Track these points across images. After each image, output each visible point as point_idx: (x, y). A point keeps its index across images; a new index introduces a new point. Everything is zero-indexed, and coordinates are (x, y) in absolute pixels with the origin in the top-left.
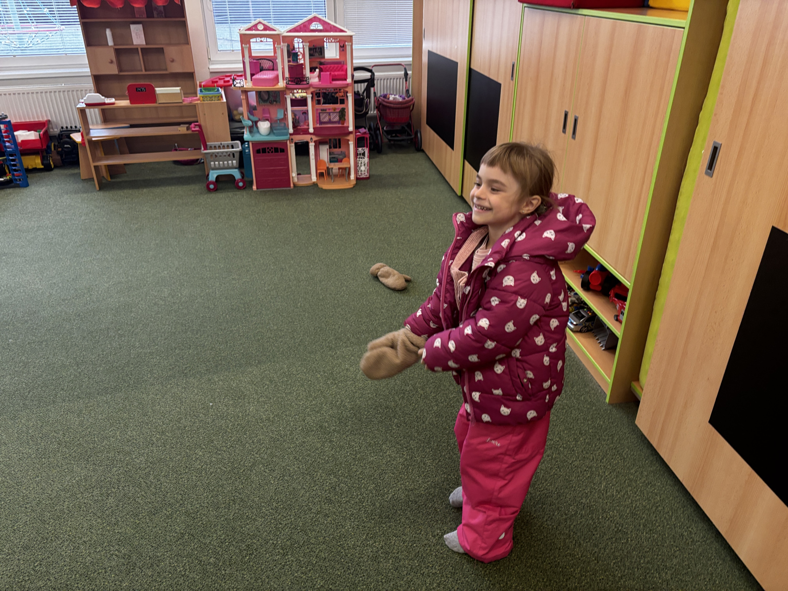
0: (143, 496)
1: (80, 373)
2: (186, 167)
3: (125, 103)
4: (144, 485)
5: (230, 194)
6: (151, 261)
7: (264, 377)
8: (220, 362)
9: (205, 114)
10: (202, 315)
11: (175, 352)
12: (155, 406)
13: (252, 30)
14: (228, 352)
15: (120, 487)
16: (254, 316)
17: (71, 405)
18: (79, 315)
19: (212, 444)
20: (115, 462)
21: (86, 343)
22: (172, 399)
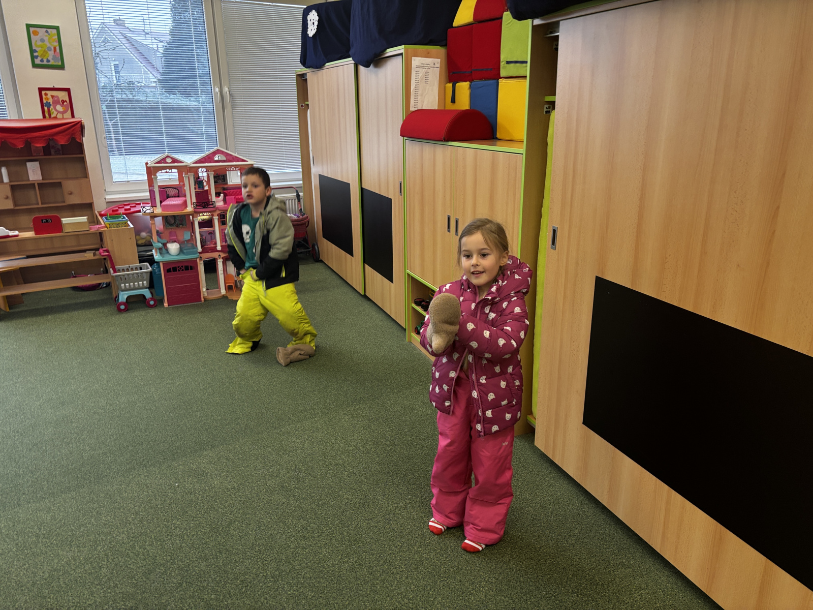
0: (133, 562)
1: (36, 479)
2: (88, 292)
3: (30, 234)
4: (131, 555)
5: (143, 313)
6: (78, 377)
7: (220, 457)
8: (175, 451)
9: (112, 240)
10: (145, 416)
11: (128, 449)
12: (122, 494)
13: (161, 163)
14: (181, 443)
15: (110, 560)
16: (197, 411)
17: (38, 505)
18: (18, 432)
19: (187, 514)
20: (98, 542)
21: (34, 454)
22: (137, 486)
